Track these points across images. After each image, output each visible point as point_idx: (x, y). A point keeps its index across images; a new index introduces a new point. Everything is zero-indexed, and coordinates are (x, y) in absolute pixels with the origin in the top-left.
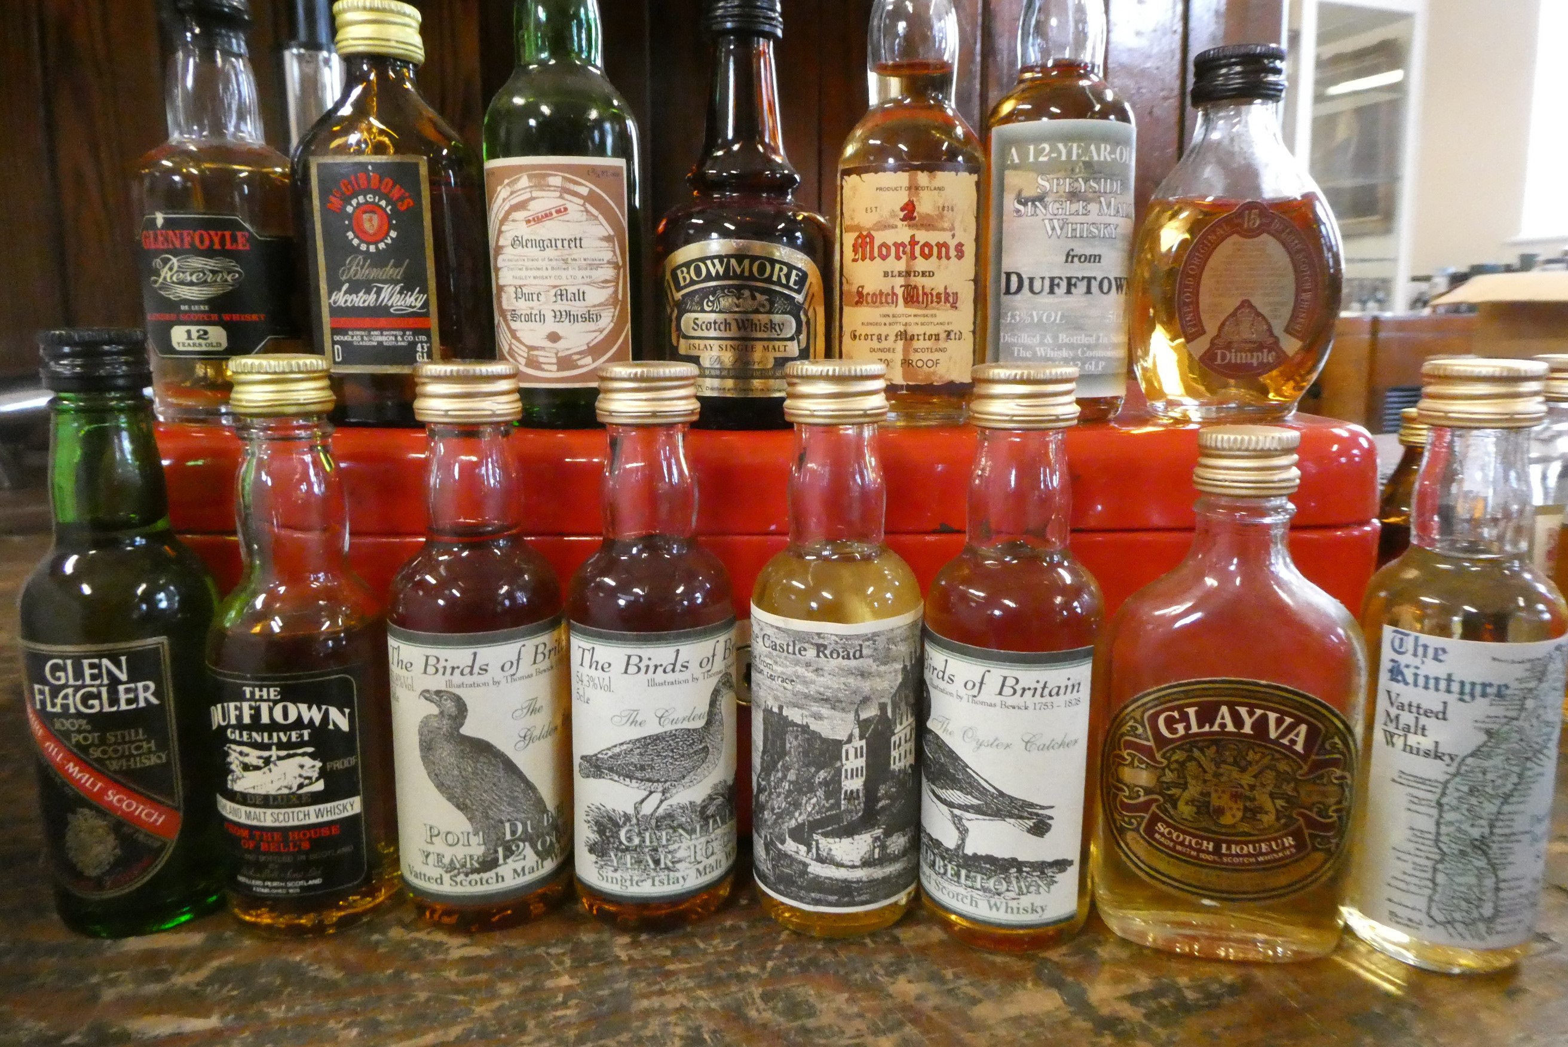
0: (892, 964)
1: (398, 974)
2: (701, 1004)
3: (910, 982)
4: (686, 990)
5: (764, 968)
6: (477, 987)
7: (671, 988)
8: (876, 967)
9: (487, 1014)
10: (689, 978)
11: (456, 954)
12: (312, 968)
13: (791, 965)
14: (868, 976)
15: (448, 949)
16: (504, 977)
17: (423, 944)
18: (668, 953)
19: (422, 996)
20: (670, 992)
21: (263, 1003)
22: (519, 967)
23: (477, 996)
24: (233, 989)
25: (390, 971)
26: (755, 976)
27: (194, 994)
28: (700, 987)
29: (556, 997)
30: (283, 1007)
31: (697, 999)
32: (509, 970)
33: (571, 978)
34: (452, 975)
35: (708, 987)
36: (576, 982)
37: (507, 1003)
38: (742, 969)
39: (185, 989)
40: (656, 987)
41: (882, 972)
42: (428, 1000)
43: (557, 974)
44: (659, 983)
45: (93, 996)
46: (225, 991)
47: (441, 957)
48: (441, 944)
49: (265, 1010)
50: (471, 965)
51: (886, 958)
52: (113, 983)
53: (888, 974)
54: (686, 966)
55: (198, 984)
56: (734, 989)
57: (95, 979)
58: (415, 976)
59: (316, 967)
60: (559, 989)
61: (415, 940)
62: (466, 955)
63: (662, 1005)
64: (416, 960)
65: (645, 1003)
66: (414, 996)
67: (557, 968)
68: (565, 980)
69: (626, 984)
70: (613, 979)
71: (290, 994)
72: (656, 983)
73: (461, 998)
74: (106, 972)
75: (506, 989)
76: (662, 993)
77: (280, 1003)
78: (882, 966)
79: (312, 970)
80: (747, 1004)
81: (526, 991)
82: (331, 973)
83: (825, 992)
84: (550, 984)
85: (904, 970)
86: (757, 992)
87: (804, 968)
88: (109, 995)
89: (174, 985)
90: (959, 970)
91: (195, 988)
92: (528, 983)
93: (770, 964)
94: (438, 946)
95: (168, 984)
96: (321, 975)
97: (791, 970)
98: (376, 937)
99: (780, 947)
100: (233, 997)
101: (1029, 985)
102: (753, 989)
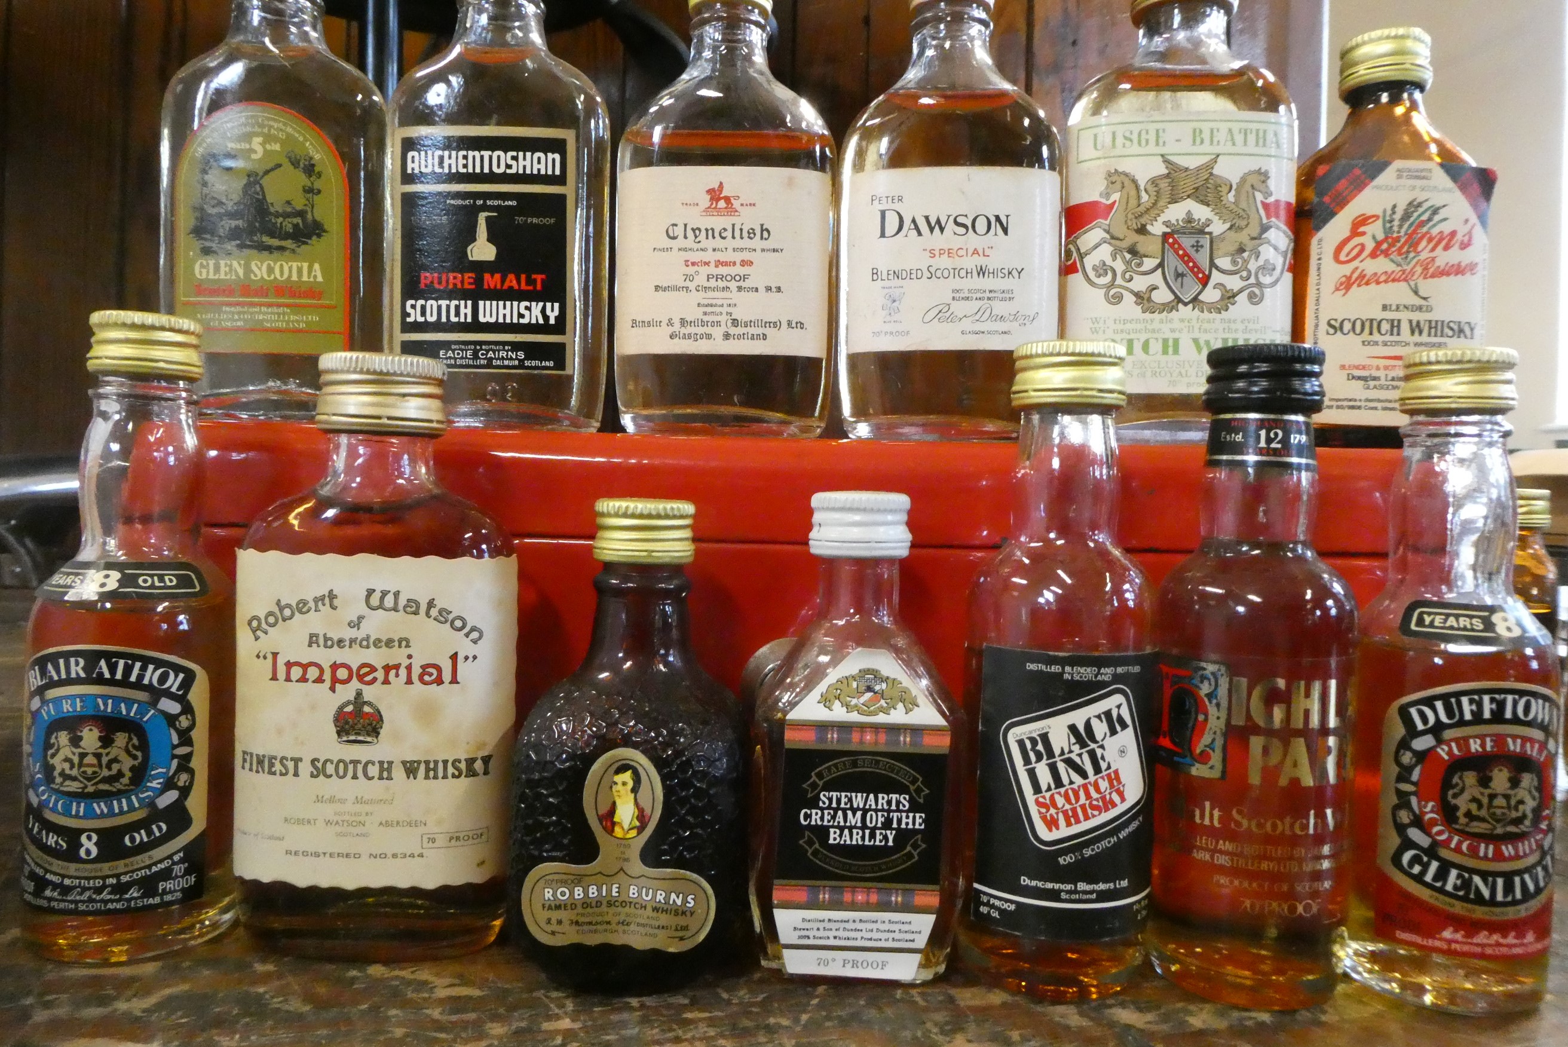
0: (947, 1023)
1: (375, 1009)
3: (970, 1041)
4: (705, 1039)
5: (797, 1020)
6: (465, 1025)
7: (689, 1035)
8: (929, 1025)
10: (709, 1026)
11: (442, 993)
12: (275, 1000)
13: (828, 1018)
14: (919, 1034)
15: (432, 989)
16: (495, 1018)
17: (409, 983)
18: (686, 1001)
19: (399, 1032)
20: (686, 1040)
21: (214, 1031)
22: (512, 1008)
23: (464, 1035)
24: (182, 1017)
25: (365, 1006)
26: (788, 1027)
27: (137, 1019)
28: (722, 1036)
29: (554, 1039)
30: (237, 1036)
32: (502, 1011)
33: (573, 1021)
34: (436, 1013)
35: (733, 1036)
36: (577, 1026)
37: (496, 1043)
38: (772, 1020)
39: (127, 1014)
40: (671, 1035)
41: (935, 1030)
42: (407, 1035)
43: (558, 1017)
44: (674, 1030)
45: (25, 1015)
46: (174, 1017)
47: (426, 995)
48: (425, 983)
49: (216, 1038)
50: (457, 1004)
51: (940, 1017)
52: (47, 1005)
53: (943, 1032)
54: (707, 1015)
55: (144, 1011)
57: (29, 1001)
58: (393, 1012)
59: (281, 999)
60: (557, 1032)
61: (397, 977)
62: (454, 994)
64: (396, 996)
66: (388, 1032)
67: (557, 1011)
68: (566, 1023)
69: (637, 1030)
70: (623, 1024)
71: (247, 1024)
72: (671, 1030)
73: (443, 1036)
74: (41, 995)
75: (497, 1029)
76: (677, 1040)
77: (235, 1033)
78: (936, 1024)
79: (276, 1002)
81: (518, 1032)
82: (296, 1005)
84: (546, 1026)
85: (962, 1030)
87: (844, 1022)
88: (40, 1016)
89: (116, 1010)
90: (1028, 1032)
91: (139, 1014)
92: (523, 1024)
93: (804, 1017)
94: (423, 985)
95: (110, 1009)
96: (286, 1007)
97: (828, 1024)
98: (354, 973)
99: (815, 1001)
100: (182, 1025)
102: (785, 1041)
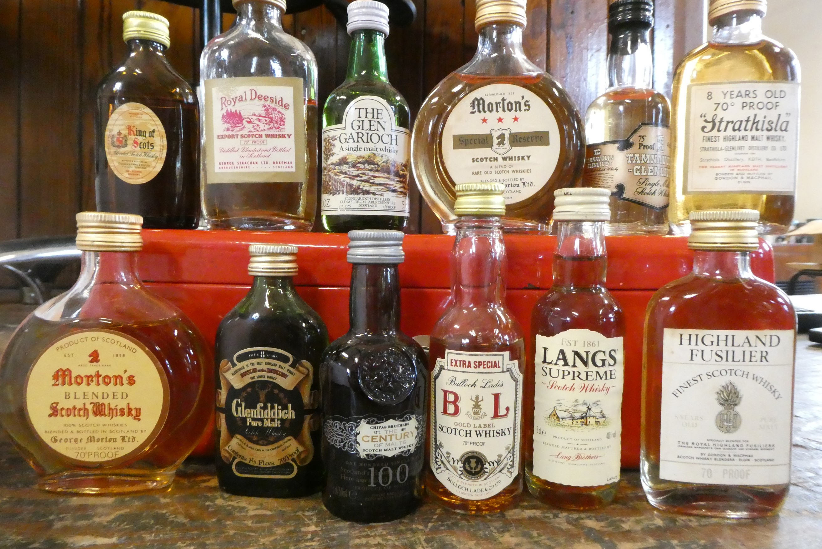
0: (501, 528)
1: (219, 521)
2: (390, 542)
3: (512, 536)
4: (381, 536)
5: (427, 527)
6: (263, 529)
7: (373, 534)
8: (491, 528)
9: (267, 543)
10: (383, 529)
11: (252, 513)
12: (171, 516)
13: (442, 525)
14: (487, 533)
15: (247, 511)
16: (278, 525)
17: (234, 508)
19: (232, 532)
20: (372, 536)
21: (142, 532)
22: (286, 521)
23: (263, 533)
24: (127, 525)
25: (214, 520)
26: (422, 530)
27: (105, 526)
28: (390, 535)
29: (307, 536)
30: (153, 535)
31: (387, 540)
32: (281, 521)
33: (317, 526)
34: (249, 523)
35: (395, 534)
36: (318, 529)
37: (279, 537)
38: (414, 526)
39: (100, 524)
40: (364, 533)
41: (495, 531)
42: (235, 534)
43: (309, 525)
44: (366, 531)
45: (50, 525)
46: (122, 525)
47: (244, 514)
48: (243, 508)
49: (143, 536)
50: (259, 519)
51: (498, 524)
52: (61, 519)
53: (498, 532)
55: (108, 522)
56: (409, 536)
57: (51, 517)
58: (228, 523)
59: (174, 516)
60: (309, 532)
61: (229, 505)
62: (258, 513)
63: (367, 542)
64: (229, 515)
65: (357, 541)
66: (226, 533)
67: (308, 522)
68: (313, 528)
69: (347, 531)
70: (341, 529)
71: (157, 529)
73: (253, 534)
74: (58, 514)
75: (279, 531)
76: (368, 536)
77: (152, 533)
78: (495, 528)
79: (171, 518)
80: (416, 544)
81: (290, 532)
82: (181, 519)
83: (462, 539)
84: (303, 529)
85: (508, 531)
86: (423, 538)
87: (449, 528)
88: (58, 525)
89: (94, 522)
90: (541, 532)
91: (106, 524)
92: (292, 528)
93: (430, 525)
94: (242, 509)
95: (91, 521)
96: (176, 520)
97: (442, 528)
99: (436, 517)
100: (127, 528)
101: (583, 541)
102: (420, 536)
